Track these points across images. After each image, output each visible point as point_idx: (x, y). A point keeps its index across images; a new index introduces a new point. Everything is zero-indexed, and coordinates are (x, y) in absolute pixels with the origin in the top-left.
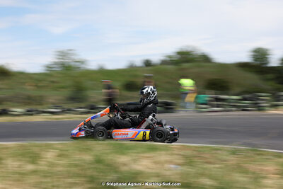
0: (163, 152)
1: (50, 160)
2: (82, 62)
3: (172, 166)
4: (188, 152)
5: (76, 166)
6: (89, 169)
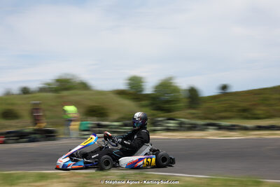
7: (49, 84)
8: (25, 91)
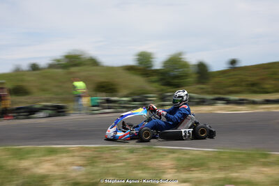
3: (75, 167)
7: (58, 61)
8: (34, 67)
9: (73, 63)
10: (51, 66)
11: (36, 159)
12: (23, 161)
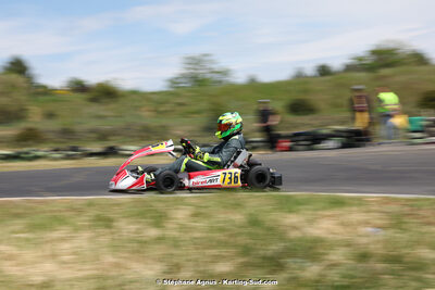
0: (355, 208)
1: (181, 222)
2: (225, 73)
3: (369, 229)
4: (394, 208)
5: (221, 230)
6: (240, 234)
7: (360, 59)
9: (384, 62)
10: (349, 68)
11: (310, 212)
12: (291, 216)
